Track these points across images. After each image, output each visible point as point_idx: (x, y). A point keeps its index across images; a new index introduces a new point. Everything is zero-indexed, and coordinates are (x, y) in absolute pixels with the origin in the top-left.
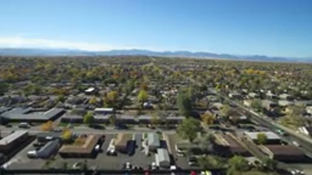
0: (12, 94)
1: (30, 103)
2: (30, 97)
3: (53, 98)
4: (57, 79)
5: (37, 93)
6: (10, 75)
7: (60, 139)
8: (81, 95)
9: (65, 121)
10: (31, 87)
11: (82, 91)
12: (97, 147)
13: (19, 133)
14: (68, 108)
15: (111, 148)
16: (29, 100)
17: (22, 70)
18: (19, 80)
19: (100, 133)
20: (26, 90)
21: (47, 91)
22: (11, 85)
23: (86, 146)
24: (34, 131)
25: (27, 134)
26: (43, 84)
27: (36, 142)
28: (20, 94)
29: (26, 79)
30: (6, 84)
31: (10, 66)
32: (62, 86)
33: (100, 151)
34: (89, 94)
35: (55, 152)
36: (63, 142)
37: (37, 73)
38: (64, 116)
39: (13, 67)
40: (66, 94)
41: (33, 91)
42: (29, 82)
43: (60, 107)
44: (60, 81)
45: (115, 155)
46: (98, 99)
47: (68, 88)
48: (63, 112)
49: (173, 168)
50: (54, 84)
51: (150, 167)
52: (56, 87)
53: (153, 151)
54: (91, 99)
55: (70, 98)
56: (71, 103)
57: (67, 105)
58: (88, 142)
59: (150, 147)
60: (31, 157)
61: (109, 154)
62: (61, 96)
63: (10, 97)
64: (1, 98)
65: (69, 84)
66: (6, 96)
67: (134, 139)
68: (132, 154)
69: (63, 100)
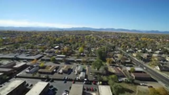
0: (21, 48)
1: (28, 52)
2: (29, 50)
3: (39, 50)
4: (41, 42)
5: (32, 48)
6: (21, 39)
7: (39, 66)
8: (52, 49)
9: (43, 60)
10: (29, 45)
11: (53, 47)
12: (55, 70)
13: (22, 64)
14: (45, 55)
15: (61, 71)
16: (28, 51)
17: (26, 37)
18: (24, 42)
19: (57, 65)
20: (28, 46)
21: (36, 47)
22: (21, 44)
23: (49, 70)
24: (29, 63)
25: (26, 64)
26: (35, 44)
27: (29, 67)
28: (24, 48)
29: (27, 42)
30: (19, 44)
31: (21, 36)
32: (44, 45)
33: (56, 72)
34: (56, 49)
35: (36, 71)
36: (40, 68)
37: (33, 39)
38: (43, 58)
39: (22, 36)
40: (45, 49)
41: (30, 47)
42: (29, 43)
43: (41, 54)
44: (43, 43)
45: (62, 73)
46: (60, 51)
47: (46, 46)
48: (43, 56)
49: (86, 79)
50: (40, 44)
51: (76, 79)
52: (41, 46)
53: (79, 73)
54: (56, 51)
55: (47, 51)
56: (46, 52)
57: (45, 53)
58: (51, 68)
59: (78, 71)
60: (27, 72)
61: (59, 73)
62: (43, 49)
63: (20, 50)
64: (16, 50)
65: (47, 44)
66: (18, 49)
67: (72, 68)
68: (70, 74)
69: (43, 51)
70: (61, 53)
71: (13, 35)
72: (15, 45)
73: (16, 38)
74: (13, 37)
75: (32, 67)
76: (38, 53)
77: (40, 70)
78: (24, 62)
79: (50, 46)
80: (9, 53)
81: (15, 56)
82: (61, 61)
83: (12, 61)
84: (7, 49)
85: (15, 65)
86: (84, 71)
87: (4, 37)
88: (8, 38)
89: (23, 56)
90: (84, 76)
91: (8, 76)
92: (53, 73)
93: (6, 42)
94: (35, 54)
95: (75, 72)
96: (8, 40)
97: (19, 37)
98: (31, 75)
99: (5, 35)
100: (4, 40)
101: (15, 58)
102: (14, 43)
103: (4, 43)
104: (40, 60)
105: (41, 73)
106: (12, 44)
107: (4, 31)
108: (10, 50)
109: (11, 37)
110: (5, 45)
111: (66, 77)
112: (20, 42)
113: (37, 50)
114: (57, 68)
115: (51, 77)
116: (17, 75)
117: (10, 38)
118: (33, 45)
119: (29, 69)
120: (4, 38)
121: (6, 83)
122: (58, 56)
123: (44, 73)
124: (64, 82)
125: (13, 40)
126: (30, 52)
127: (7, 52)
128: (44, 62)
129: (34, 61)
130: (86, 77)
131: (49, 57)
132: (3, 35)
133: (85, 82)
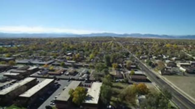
0: (35, 55)
1: (41, 59)
2: (42, 56)
3: (51, 57)
4: (55, 49)
5: (45, 55)
6: (34, 47)
7: (49, 69)
8: (64, 56)
9: (53, 65)
10: (42, 52)
11: (65, 54)
12: (62, 73)
14: (56, 61)
15: (68, 73)
16: (41, 58)
18: (38, 49)
19: (66, 69)
22: (34, 51)
23: (57, 72)
24: (40, 67)
25: (38, 68)
26: (48, 51)
27: (41, 70)
28: (38, 55)
29: (41, 49)
30: (32, 51)
32: (57, 52)
33: (63, 74)
35: (46, 73)
36: (50, 70)
37: (47, 46)
39: (36, 44)
40: (57, 55)
41: (43, 54)
43: (53, 60)
44: (56, 50)
45: (68, 75)
46: (71, 58)
47: (59, 53)
48: (54, 62)
49: (86, 79)
50: (53, 51)
51: (79, 78)
52: (54, 53)
53: (83, 75)
54: (67, 57)
55: (58, 57)
56: (58, 59)
57: (56, 59)
58: (59, 71)
59: (82, 73)
60: (39, 74)
61: (66, 75)
62: (55, 56)
63: (33, 56)
64: (30, 57)
65: (61, 51)
66: (32, 56)
67: (78, 71)
68: (75, 75)
69: (55, 58)
70: (72, 60)
71: (27, 43)
72: (29, 52)
73: (30, 46)
74: (27, 44)
75: (43, 70)
76: (51, 59)
77: (50, 72)
78: (36, 66)
79: (63, 53)
80: (23, 59)
81: (29, 62)
82: (70, 66)
83: (26, 65)
84: (21, 56)
85: (29, 68)
86: (88, 73)
87: (18, 44)
88: (23, 45)
89: (36, 62)
90: (86, 77)
91: (23, 76)
92: (60, 74)
93: (21, 49)
94: (47, 60)
95: (80, 74)
96: (22, 47)
97: (33, 45)
98: (42, 76)
99: (19, 43)
100: (18, 47)
101: (29, 63)
102: (28, 50)
103: (19, 50)
104: (51, 65)
105: (50, 74)
106: (26, 51)
107: (18, 39)
108: (24, 57)
109: (25, 44)
110: (19, 52)
111: (71, 77)
112: (34, 50)
113: (49, 57)
114: (64, 71)
115: (58, 77)
116: (31, 75)
117: (24, 46)
118: (46, 52)
119: (41, 72)
120: (18, 46)
121: (22, 81)
122: (68, 61)
123: (53, 74)
124: (68, 81)
125: (27, 47)
126: (43, 59)
127: (21, 58)
128: (55, 66)
129: (45, 66)
130: (88, 77)
131: (60, 62)
132: (18, 43)
133: (85, 81)
